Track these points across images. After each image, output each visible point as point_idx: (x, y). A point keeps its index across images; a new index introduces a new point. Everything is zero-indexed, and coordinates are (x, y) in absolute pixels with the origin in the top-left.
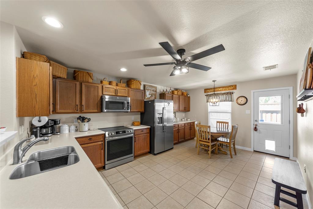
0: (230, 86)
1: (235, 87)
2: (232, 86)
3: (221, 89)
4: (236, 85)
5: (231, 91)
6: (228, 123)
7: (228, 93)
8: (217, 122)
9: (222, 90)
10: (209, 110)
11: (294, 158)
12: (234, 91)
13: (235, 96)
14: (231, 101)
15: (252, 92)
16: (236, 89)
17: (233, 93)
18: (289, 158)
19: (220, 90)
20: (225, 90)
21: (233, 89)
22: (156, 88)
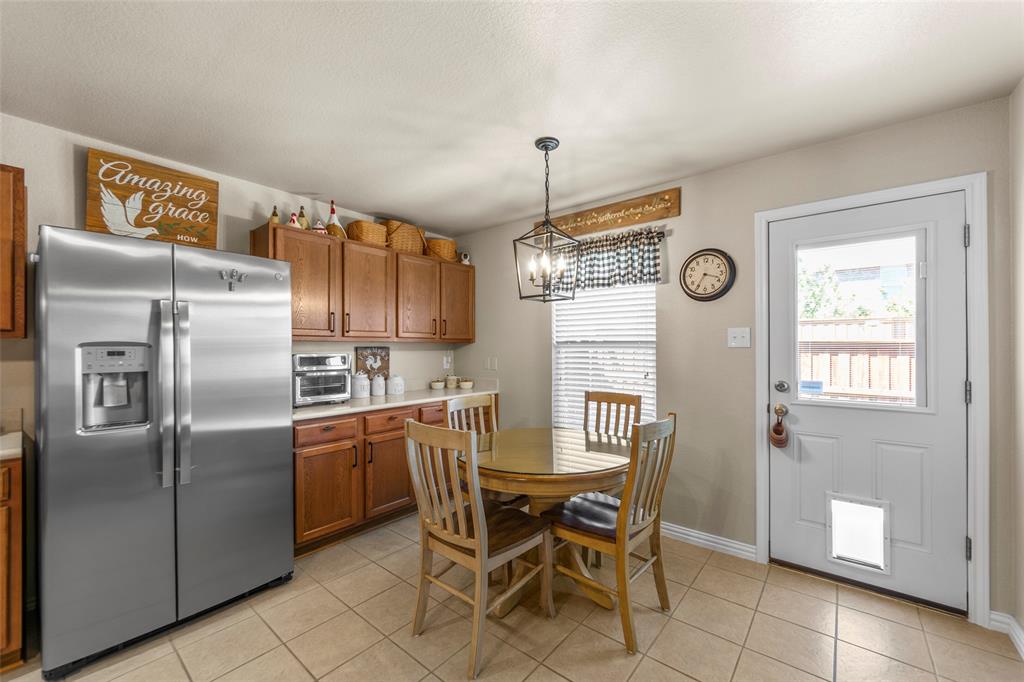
0: (649, 199)
1: (671, 201)
2: (658, 196)
3: (608, 216)
4: (678, 191)
5: (655, 225)
6: (636, 401)
7: (637, 236)
8: (589, 396)
9: (614, 224)
10: (554, 337)
11: (996, 615)
12: (670, 223)
13: (674, 252)
14: (654, 278)
15: (760, 219)
16: (680, 214)
17: (661, 235)
18: (964, 614)
19: (605, 226)
20: (627, 221)
21: (666, 214)
22: (212, 189)
